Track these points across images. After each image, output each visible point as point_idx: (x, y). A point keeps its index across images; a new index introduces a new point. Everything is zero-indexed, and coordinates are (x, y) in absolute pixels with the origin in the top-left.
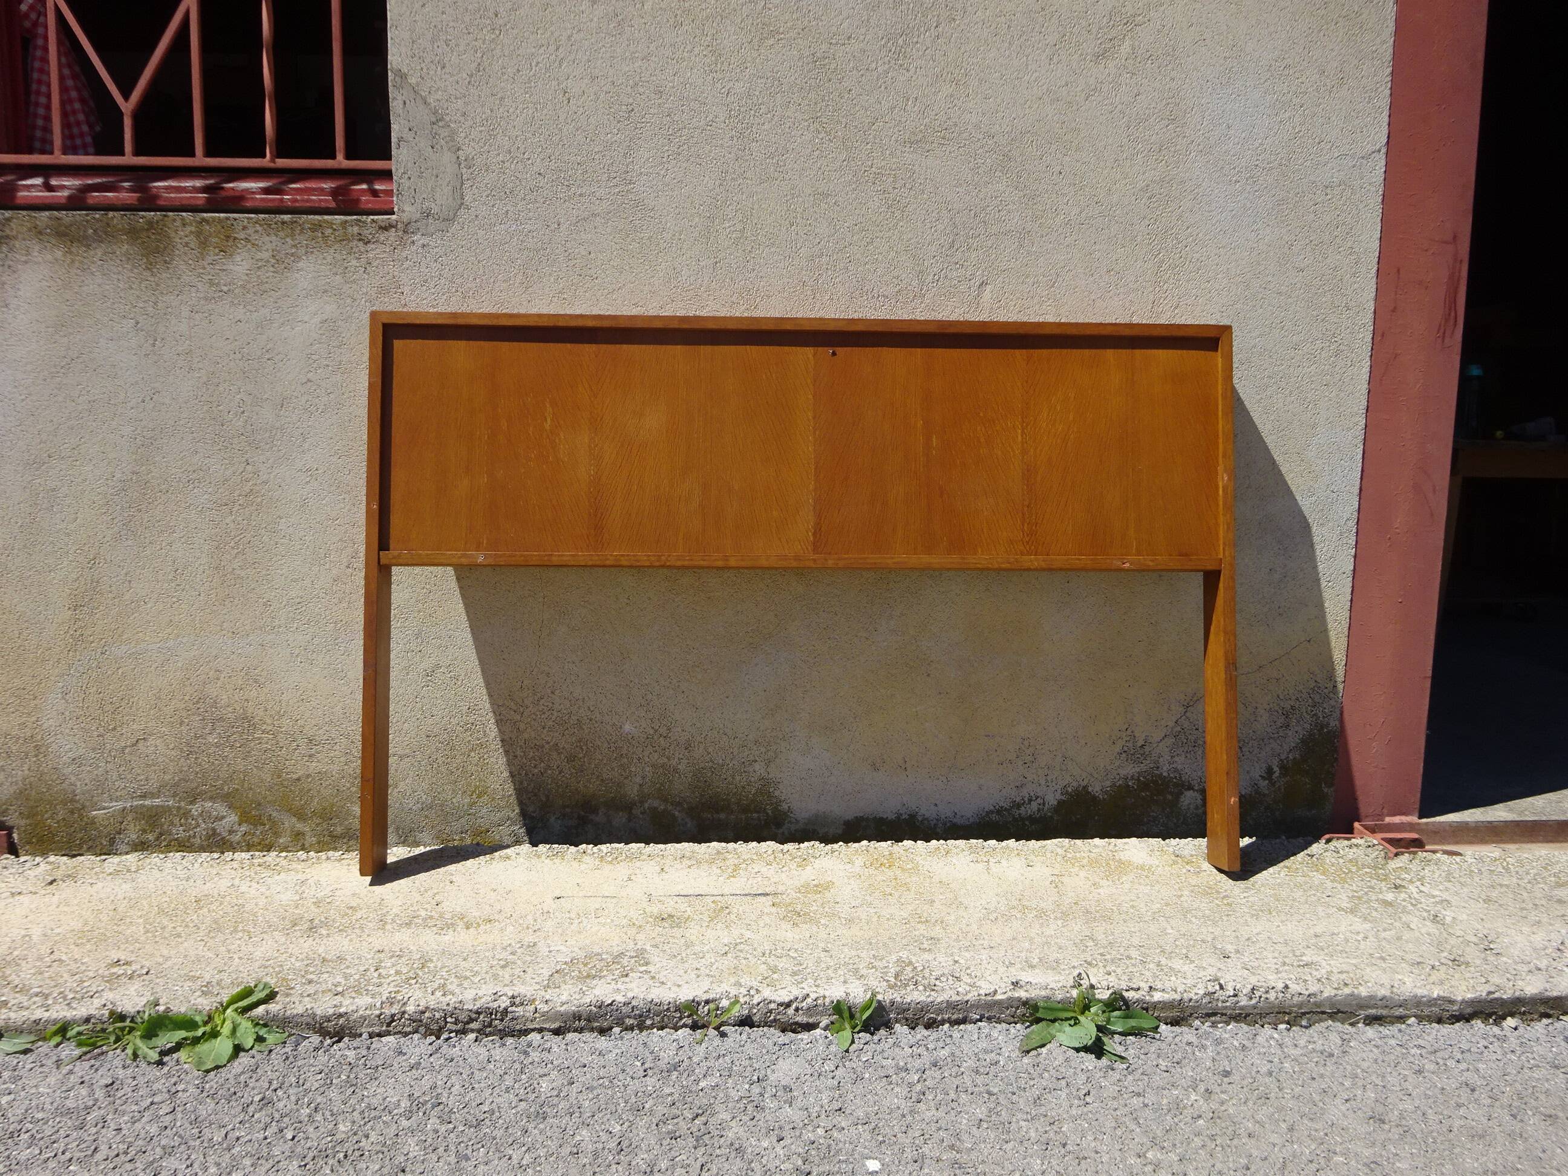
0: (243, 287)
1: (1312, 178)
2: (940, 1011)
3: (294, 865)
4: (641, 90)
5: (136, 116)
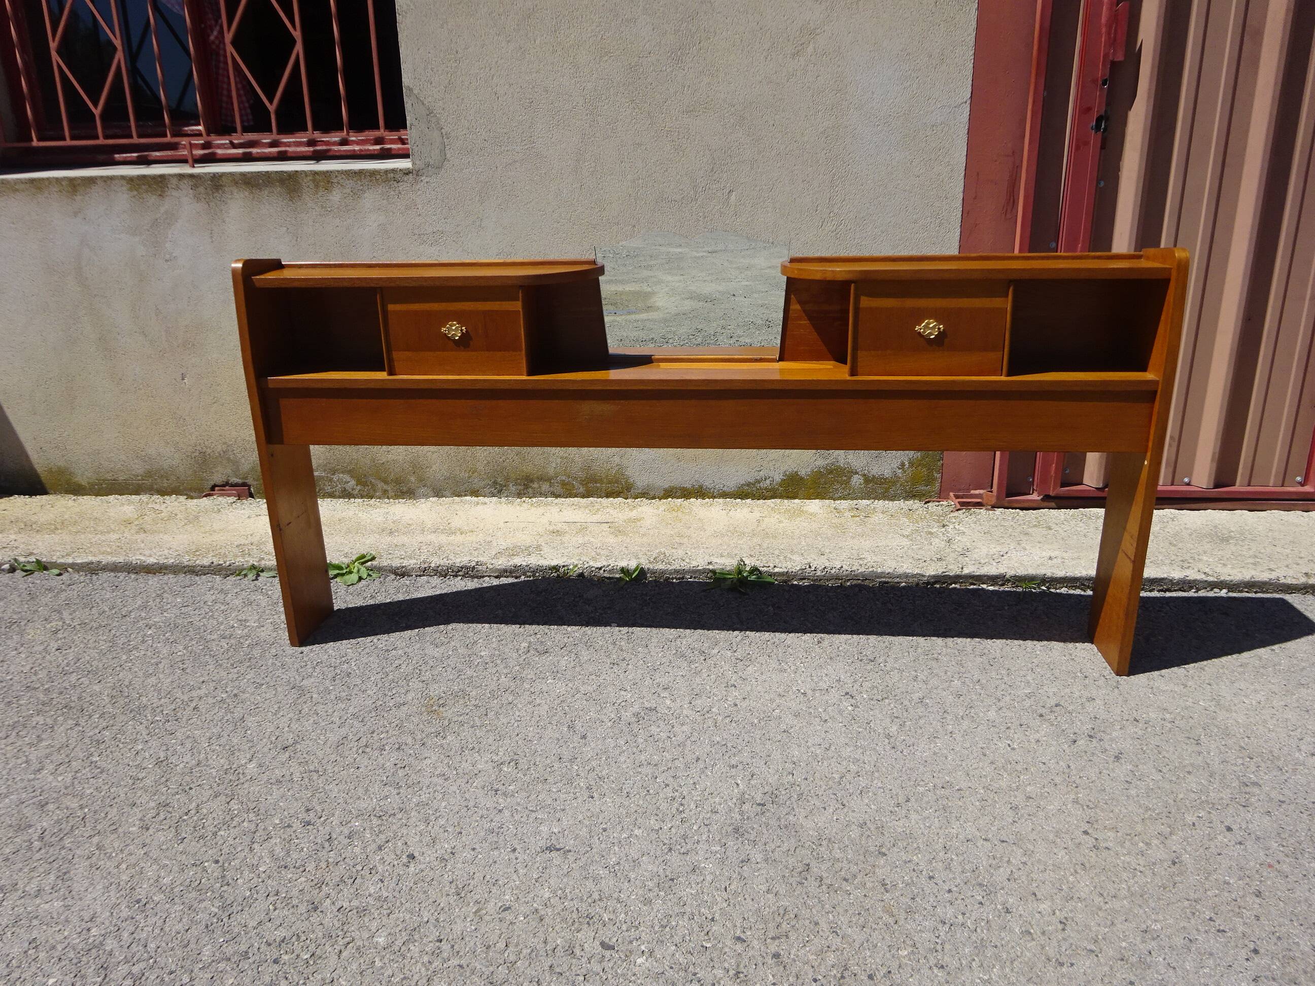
0: (338, 208)
1: (924, 121)
2: (671, 574)
3: (383, 505)
4: (536, 90)
5: (277, 112)
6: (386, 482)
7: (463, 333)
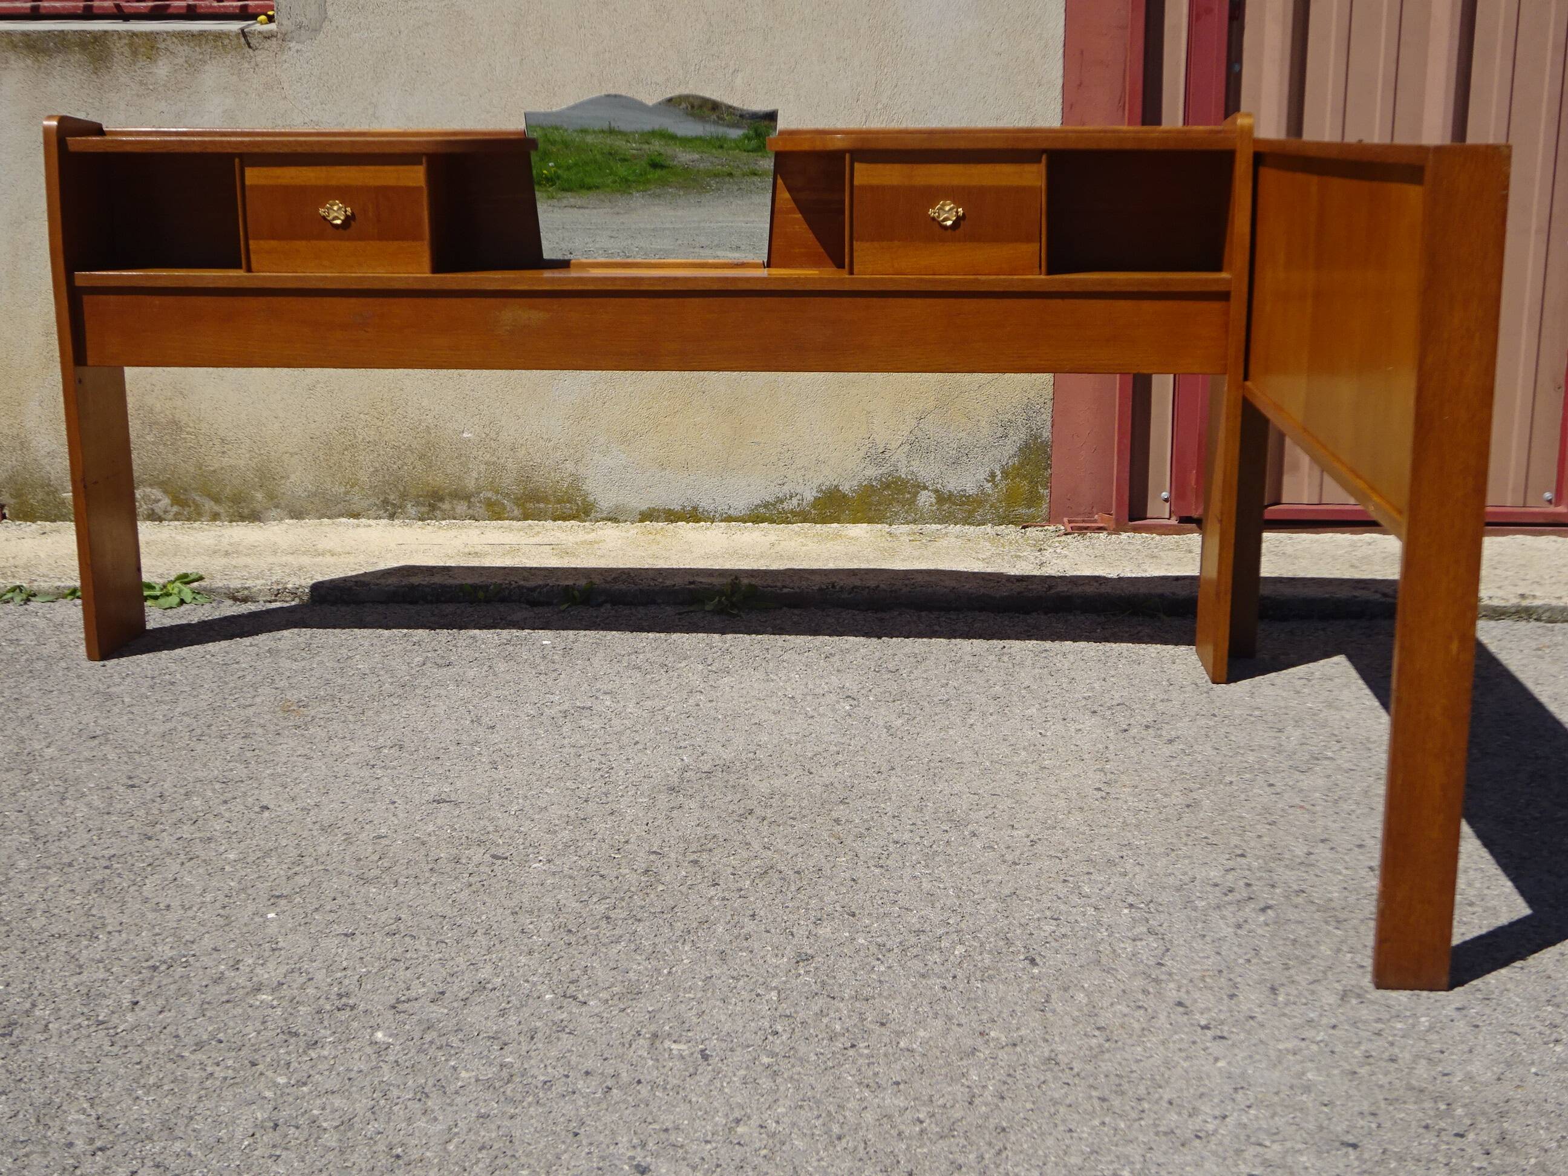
3: (214, 529)
6: (217, 500)
7: (347, 217)
